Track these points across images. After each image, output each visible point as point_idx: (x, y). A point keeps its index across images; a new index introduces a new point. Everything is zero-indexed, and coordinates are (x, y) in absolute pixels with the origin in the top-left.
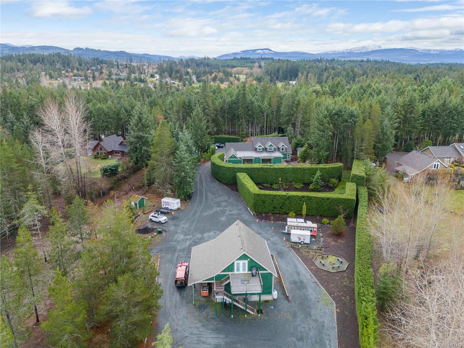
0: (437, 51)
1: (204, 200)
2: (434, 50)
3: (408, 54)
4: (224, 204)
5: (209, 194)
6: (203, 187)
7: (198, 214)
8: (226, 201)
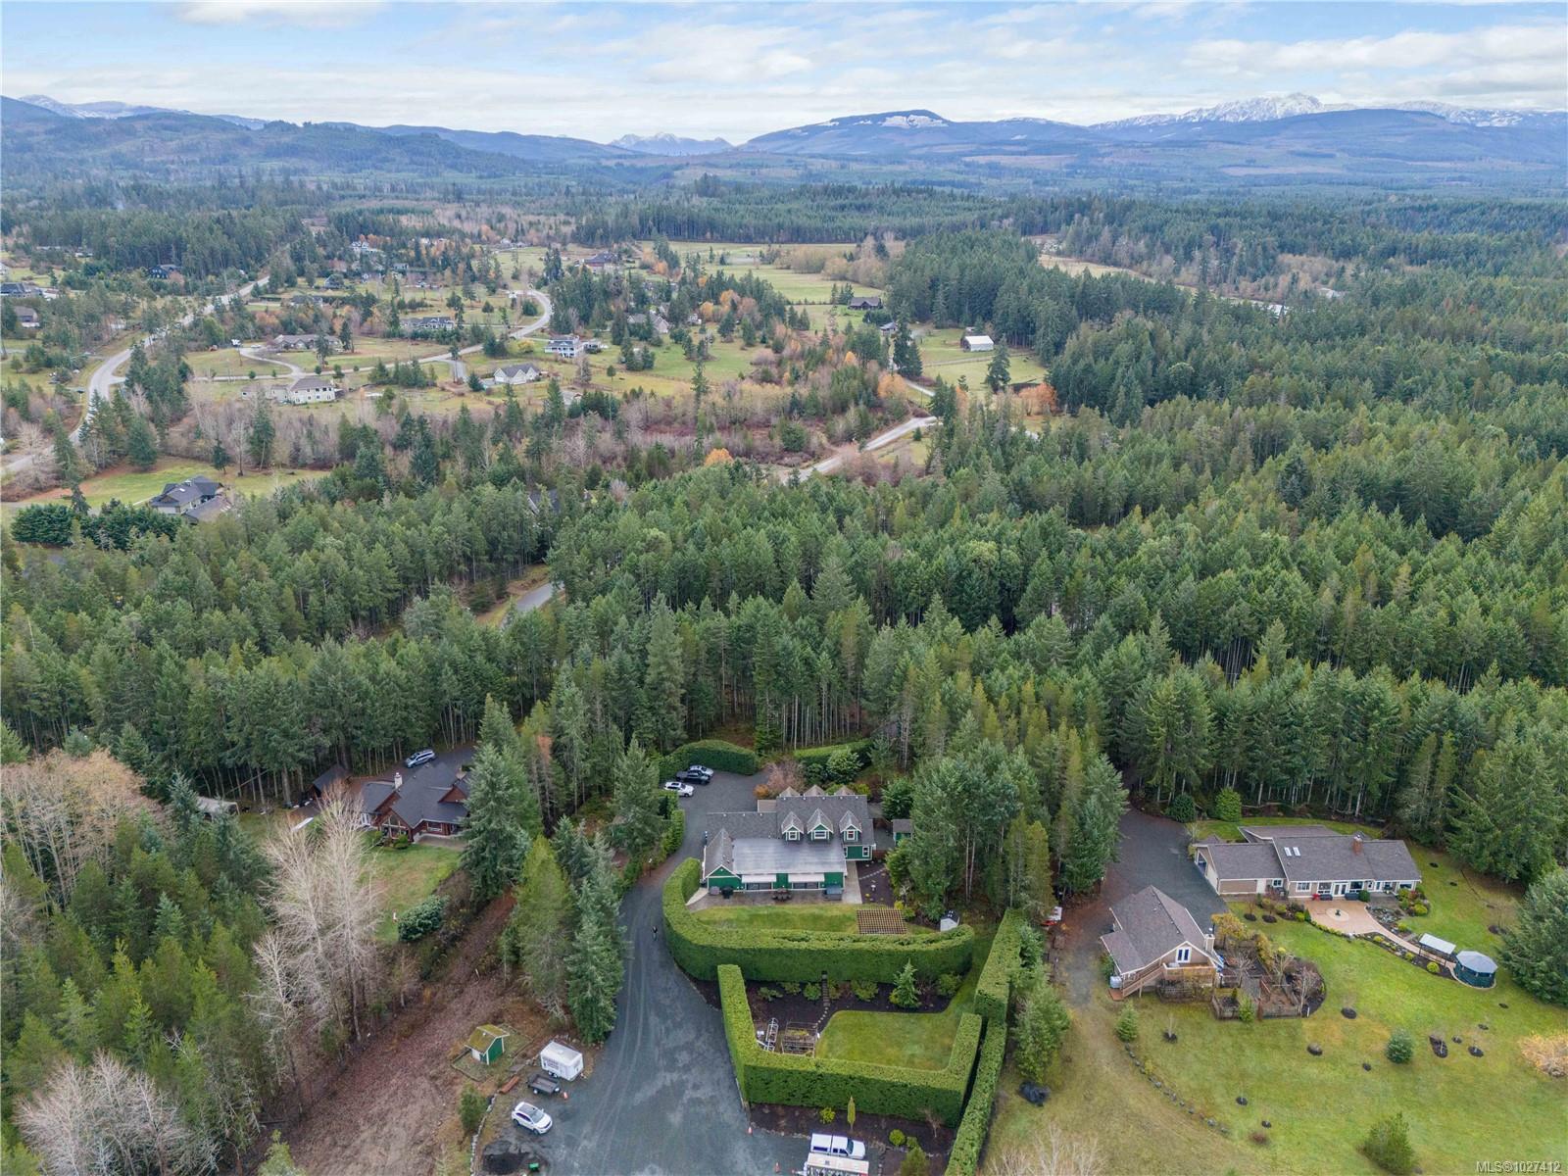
0: (1513, 114)
1: (639, 1044)
2: (1503, 114)
3: (1410, 129)
4: (684, 1058)
5: (653, 1020)
6: (639, 988)
7: (621, 1101)
8: (689, 1047)
